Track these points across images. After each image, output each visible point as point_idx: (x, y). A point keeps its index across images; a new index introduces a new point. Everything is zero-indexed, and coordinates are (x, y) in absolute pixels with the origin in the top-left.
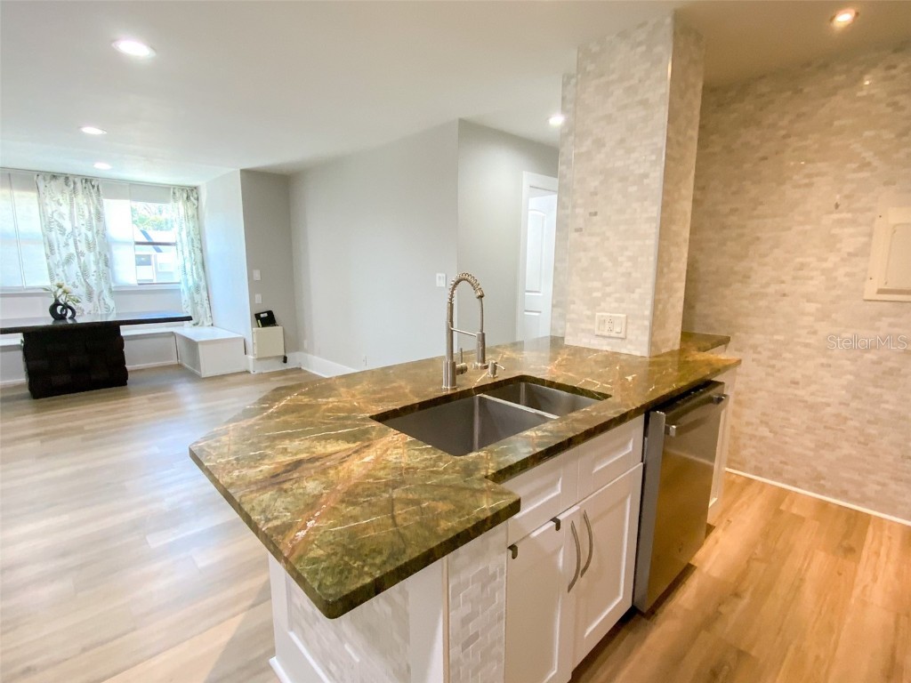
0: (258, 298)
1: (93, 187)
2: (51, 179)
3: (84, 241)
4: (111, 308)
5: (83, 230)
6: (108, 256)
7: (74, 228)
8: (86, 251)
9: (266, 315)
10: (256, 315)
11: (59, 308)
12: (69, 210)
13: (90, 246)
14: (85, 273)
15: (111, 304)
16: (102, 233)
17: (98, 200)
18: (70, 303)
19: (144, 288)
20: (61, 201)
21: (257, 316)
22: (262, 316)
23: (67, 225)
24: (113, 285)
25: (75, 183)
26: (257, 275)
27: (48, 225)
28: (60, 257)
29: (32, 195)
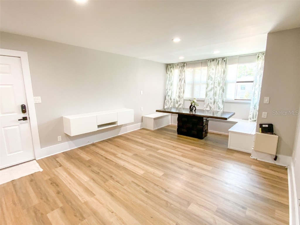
0: (264, 114)
1: (225, 61)
2: (212, 61)
3: (217, 83)
4: (221, 108)
5: (218, 78)
6: (224, 88)
7: (215, 78)
8: (217, 86)
9: (267, 126)
10: (260, 124)
11: (192, 107)
13: (219, 84)
14: (215, 94)
15: (221, 106)
16: (224, 79)
17: (226, 66)
19: (236, 101)
20: (214, 69)
21: (261, 125)
22: (264, 126)
23: (213, 77)
24: (224, 99)
25: (219, 61)
26: (266, 100)
27: (209, 78)
28: (209, 89)
29: (206, 68)
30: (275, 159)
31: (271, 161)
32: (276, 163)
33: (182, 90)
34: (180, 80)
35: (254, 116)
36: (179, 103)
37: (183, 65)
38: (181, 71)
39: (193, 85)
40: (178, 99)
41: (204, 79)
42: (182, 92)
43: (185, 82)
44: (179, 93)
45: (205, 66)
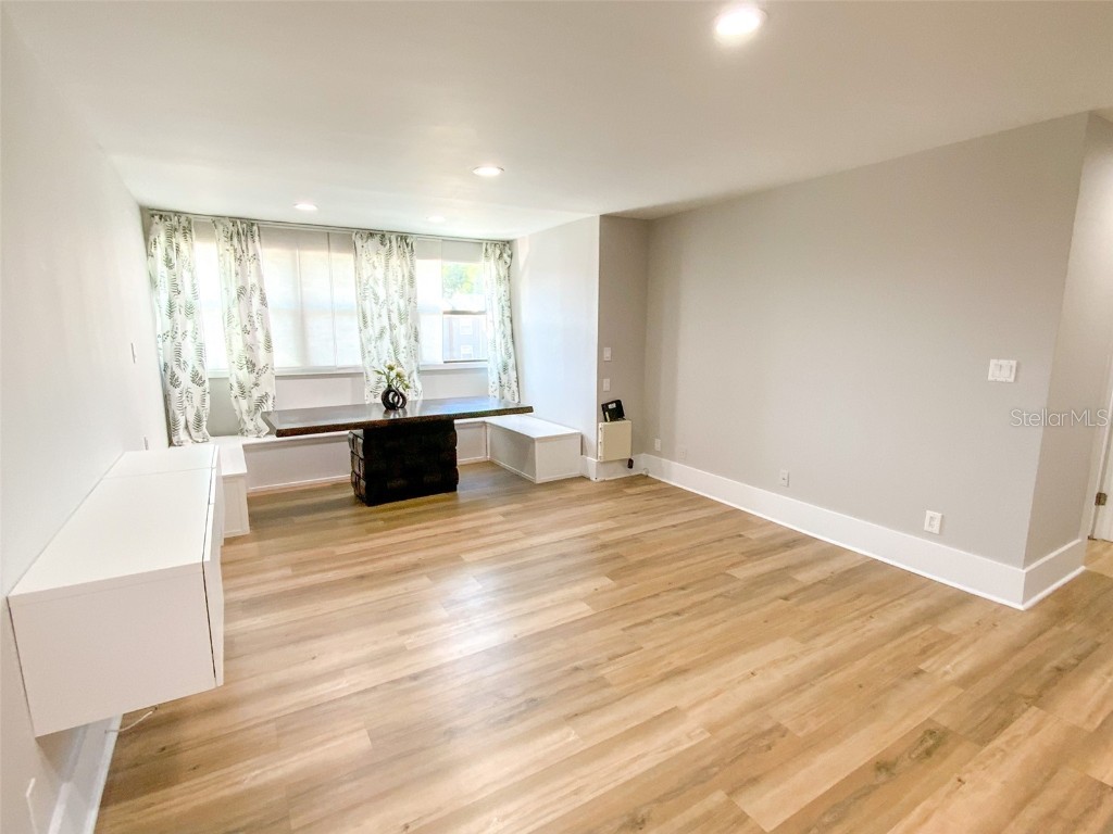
0: (607, 384)
1: (407, 245)
2: (368, 238)
3: (396, 311)
4: (419, 392)
5: (396, 297)
6: (418, 329)
7: (387, 295)
8: (398, 324)
9: (614, 405)
10: (603, 405)
11: (391, 395)
12: (384, 274)
13: (402, 317)
14: (396, 350)
16: (413, 301)
17: (412, 261)
18: (401, 390)
19: (448, 366)
20: (376, 264)
21: (605, 407)
22: (610, 406)
24: (421, 364)
25: (390, 241)
26: (607, 354)
28: (373, 331)
29: (348, 257)
30: (630, 466)
31: (623, 473)
32: (634, 472)
33: (260, 336)
34: (242, 292)
36: (256, 394)
37: (244, 229)
38: (239, 250)
39: (301, 318)
40: (244, 376)
41: (347, 294)
42: (262, 345)
43: (263, 301)
44: (250, 348)
45: (340, 249)
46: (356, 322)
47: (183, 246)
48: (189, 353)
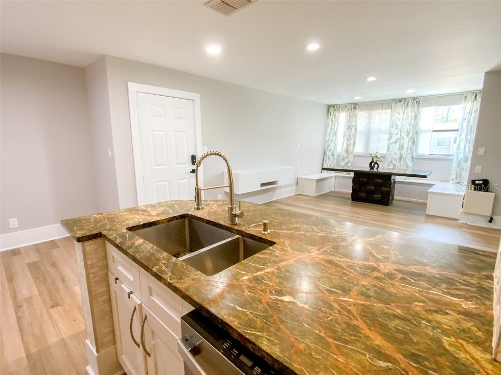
0: (478, 169)
1: (417, 102)
2: (399, 102)
3: (405, 132)
4: (409, 167)
5: (407, 126)
6: (415, 139)
7: (402, 125)
8: (405, 137)
9: (481, 182)
10: (473, 181)
11: (373, 164)
12: (402, 116)
13: (408, 134)
14: (401, 147)
15: (410, 164)
16: (415, 127)
17: (418, 109)
19: (431, 157)
20: (400, 112)
22: (477, 182)
23: (399, 124)
24: (415, 154)
25: (408, 102)
26: (481, 151)
27: (393, 124)
28: (392, 140)
29: (389, 111)
30: (491, 221)
31: (484, 224)
32: (492, 226)
33: (352, 142)
34: (349, 127)
35: (458, 176)
36: (346, 161)
37: (355, 106)
38: (351, 114)
39: (368, 135)
40: (345, 154)
41: (386, 126)
42: (352, 145)
43: (356, 130)
44: (347, 146)
45: (386, 109)
46: (386, 136)
47: (337, 115)
48: (332, 147)
